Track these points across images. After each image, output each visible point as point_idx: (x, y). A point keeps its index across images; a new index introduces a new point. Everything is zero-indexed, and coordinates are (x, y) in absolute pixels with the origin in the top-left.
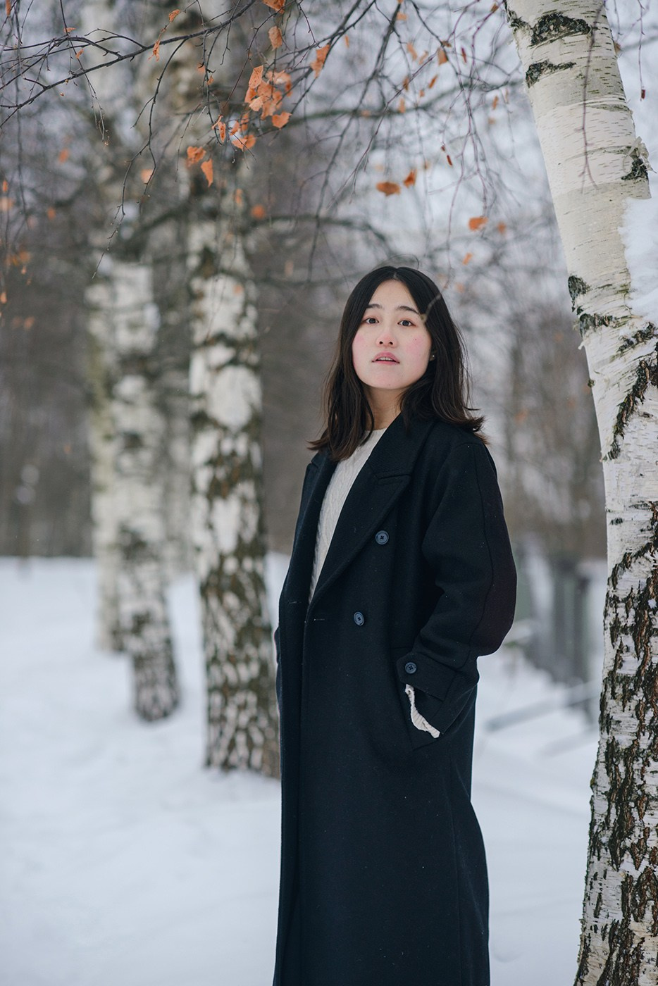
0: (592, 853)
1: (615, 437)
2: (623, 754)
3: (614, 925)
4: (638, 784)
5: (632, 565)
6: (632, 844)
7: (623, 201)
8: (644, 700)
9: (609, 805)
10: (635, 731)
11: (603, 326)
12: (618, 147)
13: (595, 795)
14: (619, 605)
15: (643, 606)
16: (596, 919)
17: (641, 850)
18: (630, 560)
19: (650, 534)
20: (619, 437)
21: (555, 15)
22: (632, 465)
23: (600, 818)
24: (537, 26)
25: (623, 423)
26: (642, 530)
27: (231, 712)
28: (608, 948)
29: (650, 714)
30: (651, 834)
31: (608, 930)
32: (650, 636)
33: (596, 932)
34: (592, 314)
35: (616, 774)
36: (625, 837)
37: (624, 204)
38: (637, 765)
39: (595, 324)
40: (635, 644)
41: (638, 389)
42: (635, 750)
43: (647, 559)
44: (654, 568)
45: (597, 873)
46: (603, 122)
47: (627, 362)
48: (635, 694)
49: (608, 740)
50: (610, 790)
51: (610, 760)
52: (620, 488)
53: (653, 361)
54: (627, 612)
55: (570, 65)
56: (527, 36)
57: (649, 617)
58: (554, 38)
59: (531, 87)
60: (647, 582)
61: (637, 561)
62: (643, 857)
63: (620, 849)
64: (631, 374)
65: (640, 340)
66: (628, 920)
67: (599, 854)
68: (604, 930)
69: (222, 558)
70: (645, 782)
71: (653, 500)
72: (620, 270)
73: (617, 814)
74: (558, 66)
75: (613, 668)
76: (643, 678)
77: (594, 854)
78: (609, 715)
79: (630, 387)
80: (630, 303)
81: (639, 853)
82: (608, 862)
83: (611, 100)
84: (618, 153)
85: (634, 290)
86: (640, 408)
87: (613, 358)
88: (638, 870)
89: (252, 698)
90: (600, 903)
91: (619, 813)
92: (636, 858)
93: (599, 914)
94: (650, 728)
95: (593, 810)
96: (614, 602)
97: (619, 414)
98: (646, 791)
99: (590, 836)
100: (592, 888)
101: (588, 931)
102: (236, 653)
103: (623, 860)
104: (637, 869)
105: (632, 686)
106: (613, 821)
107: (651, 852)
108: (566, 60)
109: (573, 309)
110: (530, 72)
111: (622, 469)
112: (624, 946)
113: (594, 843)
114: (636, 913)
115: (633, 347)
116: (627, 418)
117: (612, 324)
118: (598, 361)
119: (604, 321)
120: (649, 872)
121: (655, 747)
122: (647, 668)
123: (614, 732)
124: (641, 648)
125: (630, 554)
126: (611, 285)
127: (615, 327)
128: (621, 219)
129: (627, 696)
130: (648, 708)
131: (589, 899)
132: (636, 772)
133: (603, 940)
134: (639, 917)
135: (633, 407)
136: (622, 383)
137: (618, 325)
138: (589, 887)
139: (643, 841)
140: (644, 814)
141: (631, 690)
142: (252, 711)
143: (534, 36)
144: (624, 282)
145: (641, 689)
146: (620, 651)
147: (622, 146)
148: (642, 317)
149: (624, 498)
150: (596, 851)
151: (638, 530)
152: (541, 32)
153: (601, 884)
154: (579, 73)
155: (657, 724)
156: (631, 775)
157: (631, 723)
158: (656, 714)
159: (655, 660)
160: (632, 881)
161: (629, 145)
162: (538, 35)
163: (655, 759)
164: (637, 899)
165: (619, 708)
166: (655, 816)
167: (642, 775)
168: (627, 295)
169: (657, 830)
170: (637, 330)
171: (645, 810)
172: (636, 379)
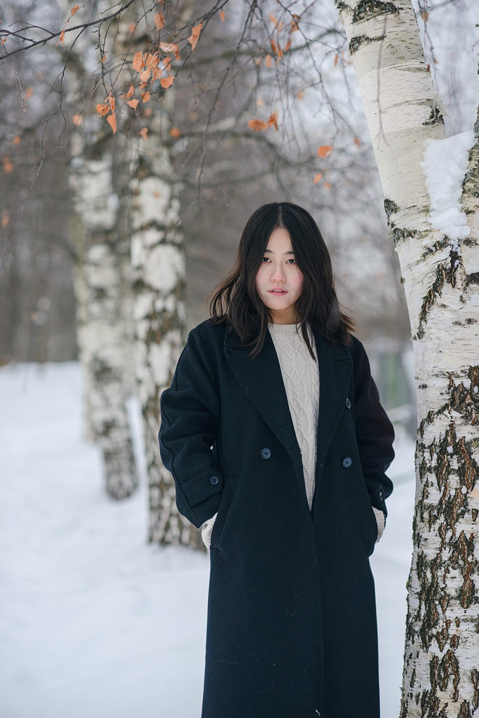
0: (408, 639)
1: (420, 322)
2: (430, 564)
3: (425, 694)
4: (441, 587)
5: (435, 420)
6: (437, 632)
7: (424, 141)
8: (445, 523)
9: (420, 602)
10: (438, 547)
11: (410, 237)
12: (420, 100)
13: (410, 594)
14: (426, 450)
15: (443, 451)
16: (412, 689)
17: (444, 637)
18: (433, 416)
19: (448, 397)
20: (423, 322)
22: (433, 344)
23: (414, 612)
24: (357, 8)
25: (426, 312)
26: (441, 394)
27: (166, 503)
28: (421, 711)
29: (449, 534)
30: (452, 624)
31: (420, 697)
32: (449, 474)
33: (411, 698)
34: (402, 229)
35: (424, 579)
36: (432, 627)
37: (424, 144)
38: (440, 573)
39: (404, 236)
40: (438, 480)
41: (437, 286)
42: (438, 561)
43: (446, 416)
44: (451, 423)
45: (412, 653)
46: (408, 81)
47: (428, 266)
48: (438, 519)
49: (419, 553)
50: (421, 591)
51: (421, 568)
52: (425, 361)
53: (448, 265)
54: (431, 456)
55: (382, 38)
56: (349, 16)
57: (448, 460)
58: (369, 17)
59: (353, 55)
60: (446, 433)
61: (438, 417)
62: (446, 642)
63: (429, 636)
64: (431, 275)
65: (438, 248)
66: (435, 690)
67: (413, 640)
68: (417, 697)
69: (157, 388)
70: (446, 585)
71: (450, 371)
72: (423, 194)
73: (426, 610)
74: (373, 39)
75: (421, 498)
76: (444, 506)
77: (409, 639)
78: (419, 534)
79: (431, 284)
80: (430, 220)
82: (420, 645)
83: (415, 64)
84: (420, 104)
85: (433, 210)
86: (439, 300)
87: (418, 262)
88: (442, 652)
90: (415, 676)
91: (427, 609)
92: (441, 643)
93: (414, 685)
94: (450, 544)
95: (409, 606)
96: (422, 448)
97: (423, 305)
98: (447, 592)
99: (407, 625)
100: (408, 665)
101: (406, 697)
103: (431, 644)
104: (441, 651)
105: (435, 513)
106: (423, 615)
107: (452, 639)
108: (379, 33)
109: (389, 224)
110: (352, 43)
111: (426, 347)
112: (432, 709)
113: (410, 630)
114: (441, 685)
115: (433, 254)
116: (429, 308)
117: (416, 236)
118: (407, 264)
119: (411, 234)
120: (450, 653)
121: (454, 559)
122: (447, 498)
123: (423, 547)
124: (442, 483)
125: (433, 411)
126: (414, 206)
127: (419, 239)
128: (423, 155)
129: (432, 520)
130: (448, 529)
131: (406, 673)
132: (440, 578)
133: (417, 704)
134: (444, 688)
135: (433, 300)
136: (425, 281)
137: (422, 237)
138: (406, 663)
139: (445, 630)
140: (446, 610)
141: (435, 515)
143: (354, 15)
144: (425, 204)
145: (442, 515)
146: (426, 485)
147: (423, 99)
148: (439, 230)
149: (428, 369)
150: (411, 637)
151: (438, 394)
152: (359, 13)
153: (415, 662)
154: (390, 44)
155: (455, 541)
156: (436, 580)
157: (436, 541)
158: (454, 534)
159: (453, 493)
160: (438, 661)
161: (429, 98)
162: (357, 15)
163: (453, 568)
164: (441, 674)
165: (427, 529)
166: (455, 611)
167: (444, 580)
168: (428, 214)
169: (456, 622)
170: (435, 241)
171: (447, 606)
172: (435, 278)
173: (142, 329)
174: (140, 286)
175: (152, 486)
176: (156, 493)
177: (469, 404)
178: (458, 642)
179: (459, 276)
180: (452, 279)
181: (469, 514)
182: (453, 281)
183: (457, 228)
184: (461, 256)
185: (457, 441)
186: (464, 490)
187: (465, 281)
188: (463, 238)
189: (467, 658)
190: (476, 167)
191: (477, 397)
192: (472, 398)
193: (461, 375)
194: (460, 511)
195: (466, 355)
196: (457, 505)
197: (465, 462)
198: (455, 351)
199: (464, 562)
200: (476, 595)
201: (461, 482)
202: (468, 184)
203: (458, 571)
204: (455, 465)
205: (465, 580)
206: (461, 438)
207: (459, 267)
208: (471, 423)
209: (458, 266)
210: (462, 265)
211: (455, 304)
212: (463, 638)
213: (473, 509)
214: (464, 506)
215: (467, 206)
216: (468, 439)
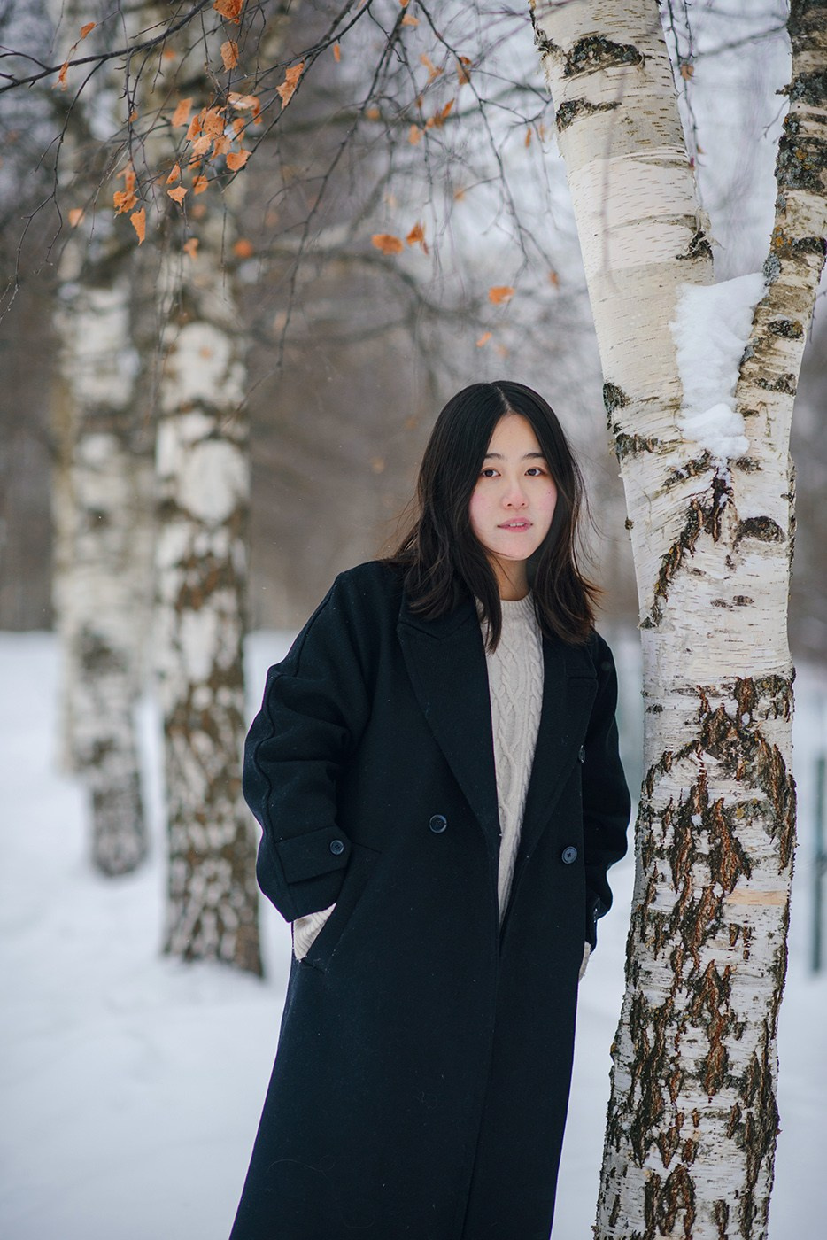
0: (609, 1143)
1: (656, 598)
2: (652, 1016)
3: (634, 1239)
4: (670, 1056)
5: (673, 767)
6: (660, 1134)
7: (677, 287)
8: (683, 946)
9: (633, 1081)
10: (669, 986)
11: (646, 451)
12: (673, 215)
13: (616, 1066)
14: (655, 819)
15: (685, 822)
16: (613, 1229)
18: (670, 761)
19: (698, 729)
20: (661, 599)
21: (595, 38)
22: (676, 636)
23: (621, 1097)
24: (573, 51)
25: (667, 581)
26: (687, 723)
27: (197, 886)
29: (689, 965)
30: (686, 1121)
32: (693, 862)
34: (632, 435)
35: (643, 1041)
36: (652, 1125)
37: (678, 292)
38: (670, 1031)
39: (635, 449)
40: (673, 872)
41: (688, 538)
42: (668, 1011)
43: (692, 761)
44: (701, 774)
45: (615, 1168)
46: (654, 182)
47: (674, 501)
48: (670, 938)
49: (635, 996)
50: (635, 1061)
51: (637, 1022)
52: (661, 665)
53: (709, 501)
54: (664, 829)
55: (613, 106)
56: (559, 65)
57: (692, 838)
58: (593, 69)
59: (563, 132)
60: (691, 792)
61: (679, 763)
62: (675, 1152)
63: (646, 1139)
64: (679, 517)
65: (692, 472)
66: (652, 1233)
67: (618, 1144)
69: (192, 688)
70: (679, 1053)
71: (703, 684)
72: (670, 378)
73: (643, 1094)
74: (598, 106)
75: (643, 901)
76: (682, 917)
77: (612, 1144)
78: (636, 962)
79: (677, 534)
80: (681, 423)
81: (670, 1146)
82: (629, 1155)
83: (667, 153)
84: (673, 223)
85: (687, 406)
86: (689, 562)
87: (658, 494)
88: (667, 1168)
89: (224, 869)
90: (618, 1208)
91: (645, 1092)
92: (665, 1152)
93: (616, 1223)
94: (689, 983)
95: (613, 1086)
96: (648, 815)
97: (662, 569)
98: (681, 1065)
99: (608, 1119)
100: (608, 1187)
102: (206, 811)
103: (649, 1154)
104: (666, 1166)
105: (667, 927)
106: (637, 1102)
107: (684, 1146)
108: (610, 97)
109: (609, 425)
110: (562, 112)
111: (664, 641)
113: (613, 1128)
114: (663, 1224)
115: (683, 482)
116: (672, 574)
117: (656, 449)
118: (637, 497)
119: (647, 445)
120: (681, 1171)
121: (695, 1008)
122: (687, 904)
123: (642, 986)
124: (681, 877)
125: (670, 753)
126: (656, 398)
127: (660, 454)
128: (674, 311)
129: (660, 940)
130: (687, 957)
131: (604, 1201)
132: (669, 1040)
134: (667, 1230)
135: (680, 560)
136: (668, 528)
137: (665, 452)
138: (604, 1185)
139: (674, 1130)
140: (678, 1095)
141: (666, 932)
142: (225, 884)
143: (568, 65)
144: (674, 395)
145: (678, 932)
146: (654, 879)
147: (678, 215)
148: (696, 442)
149: (665, 679)
150: (615, 1140)
151: (681, 723)
152: (576, 61)
153: (619, 1184)
154: (626, 116)
155: (698, 978)
156: (663, 1043)
157: (665, 976)
158: (697, 966)
159: (698, 894)
160: (659, 1182)
161: (688, 213)
162: (573, 64)
163: (693, 1024)
164: (664, 1206)
165: (650, 955)
166: (692, 1099)
167: (676, 1044)
168: (678, 412)
169: (693, 1117)
170: (689, 459)
171: (679, 1091)
172: (685, 524)
173: (170, 584)
174: (169, 510)
175: (174, 856)
176: (181, 868)
177: (733, 744)
178: (696, 1152)
179: (727, 522)
180: (713, 527)
181: (724, 932)
182: (714, 530)
183: (727, 439)
184: (731, 488)
185: (710, 806)
186: (718, 891)
187: (735, 530)
188: (736, 456)
189: (709, 1181)
190: (764, 337)
191: (747, 731)
192: (739, 734)
193: (722, 692)
194: (708, 927)
195: (732, 658)
196: (705, 916)
197: (722, 842)
198: (714, 651)
199: (712, 1015)
200: (730, 1072)
201: (713, 877)
202: (749, 365)
203: (700, 1029)
204: (704, 846)
205: (713, 1047)
206: (716, 801)
207: (727, 506)
208: (734, 775)
209: (725, 504)
210: (731, 503)
211: (716, 569)
212: (705, 1146)
213: (731, 924)
214: (717, 919)
215: (745, 402)
216: (728, 803)
